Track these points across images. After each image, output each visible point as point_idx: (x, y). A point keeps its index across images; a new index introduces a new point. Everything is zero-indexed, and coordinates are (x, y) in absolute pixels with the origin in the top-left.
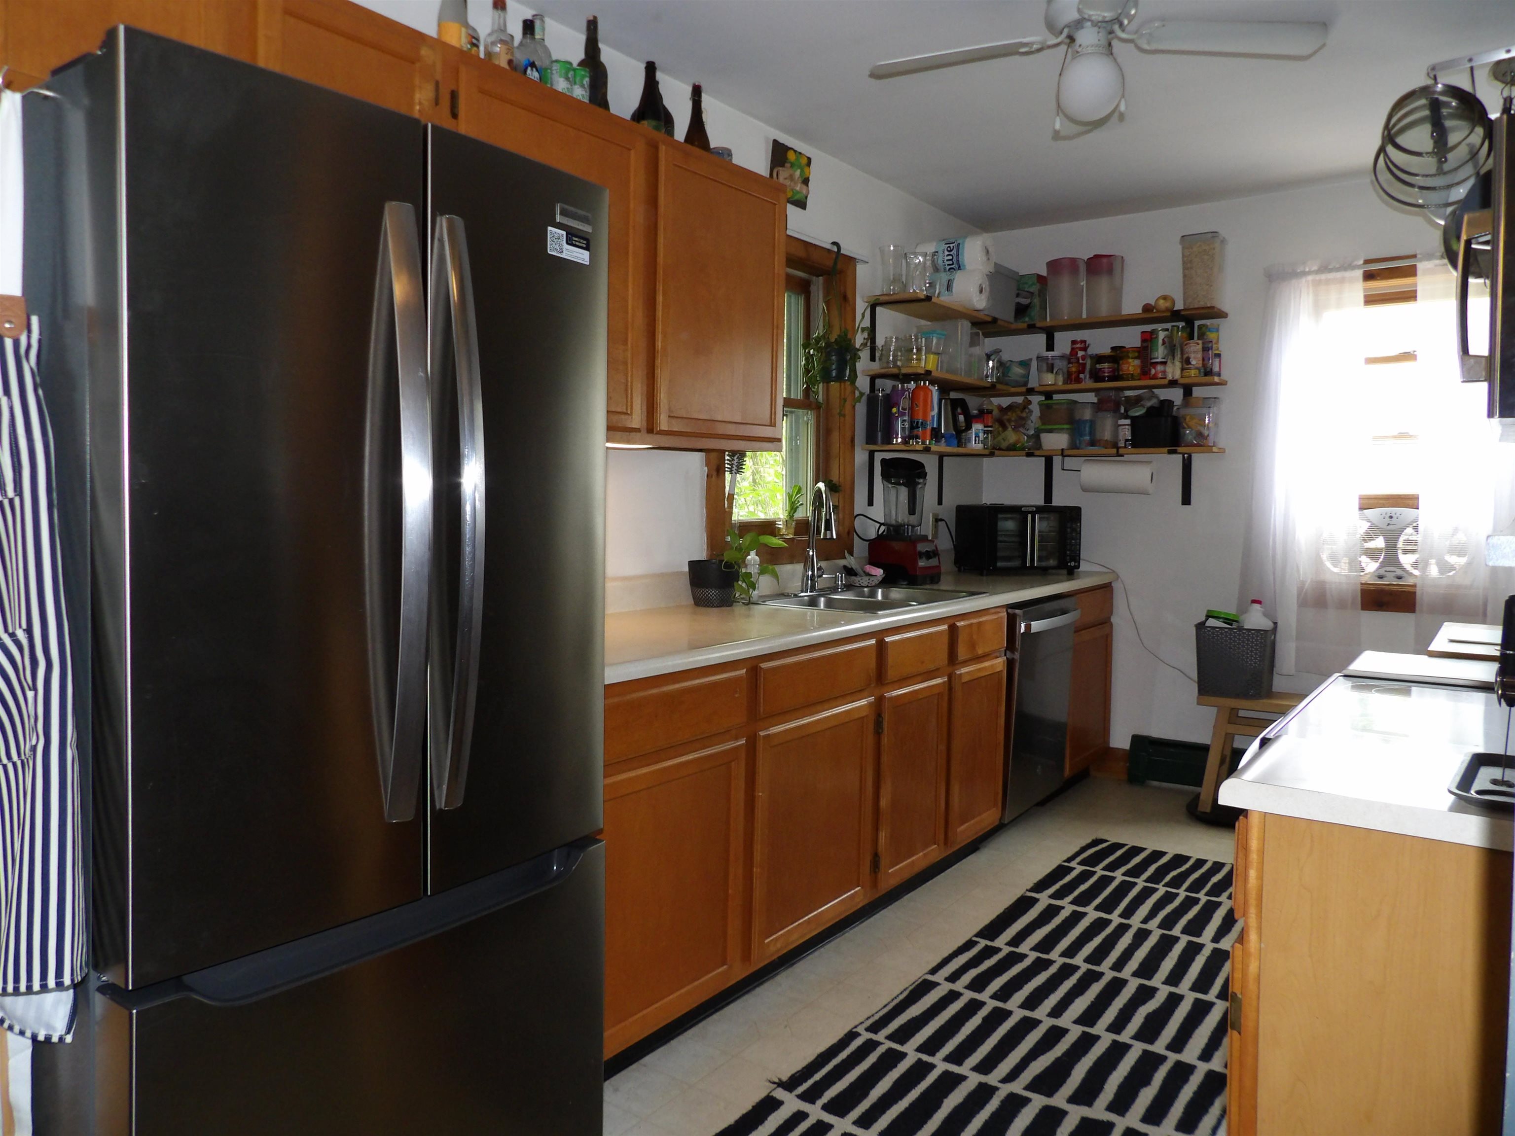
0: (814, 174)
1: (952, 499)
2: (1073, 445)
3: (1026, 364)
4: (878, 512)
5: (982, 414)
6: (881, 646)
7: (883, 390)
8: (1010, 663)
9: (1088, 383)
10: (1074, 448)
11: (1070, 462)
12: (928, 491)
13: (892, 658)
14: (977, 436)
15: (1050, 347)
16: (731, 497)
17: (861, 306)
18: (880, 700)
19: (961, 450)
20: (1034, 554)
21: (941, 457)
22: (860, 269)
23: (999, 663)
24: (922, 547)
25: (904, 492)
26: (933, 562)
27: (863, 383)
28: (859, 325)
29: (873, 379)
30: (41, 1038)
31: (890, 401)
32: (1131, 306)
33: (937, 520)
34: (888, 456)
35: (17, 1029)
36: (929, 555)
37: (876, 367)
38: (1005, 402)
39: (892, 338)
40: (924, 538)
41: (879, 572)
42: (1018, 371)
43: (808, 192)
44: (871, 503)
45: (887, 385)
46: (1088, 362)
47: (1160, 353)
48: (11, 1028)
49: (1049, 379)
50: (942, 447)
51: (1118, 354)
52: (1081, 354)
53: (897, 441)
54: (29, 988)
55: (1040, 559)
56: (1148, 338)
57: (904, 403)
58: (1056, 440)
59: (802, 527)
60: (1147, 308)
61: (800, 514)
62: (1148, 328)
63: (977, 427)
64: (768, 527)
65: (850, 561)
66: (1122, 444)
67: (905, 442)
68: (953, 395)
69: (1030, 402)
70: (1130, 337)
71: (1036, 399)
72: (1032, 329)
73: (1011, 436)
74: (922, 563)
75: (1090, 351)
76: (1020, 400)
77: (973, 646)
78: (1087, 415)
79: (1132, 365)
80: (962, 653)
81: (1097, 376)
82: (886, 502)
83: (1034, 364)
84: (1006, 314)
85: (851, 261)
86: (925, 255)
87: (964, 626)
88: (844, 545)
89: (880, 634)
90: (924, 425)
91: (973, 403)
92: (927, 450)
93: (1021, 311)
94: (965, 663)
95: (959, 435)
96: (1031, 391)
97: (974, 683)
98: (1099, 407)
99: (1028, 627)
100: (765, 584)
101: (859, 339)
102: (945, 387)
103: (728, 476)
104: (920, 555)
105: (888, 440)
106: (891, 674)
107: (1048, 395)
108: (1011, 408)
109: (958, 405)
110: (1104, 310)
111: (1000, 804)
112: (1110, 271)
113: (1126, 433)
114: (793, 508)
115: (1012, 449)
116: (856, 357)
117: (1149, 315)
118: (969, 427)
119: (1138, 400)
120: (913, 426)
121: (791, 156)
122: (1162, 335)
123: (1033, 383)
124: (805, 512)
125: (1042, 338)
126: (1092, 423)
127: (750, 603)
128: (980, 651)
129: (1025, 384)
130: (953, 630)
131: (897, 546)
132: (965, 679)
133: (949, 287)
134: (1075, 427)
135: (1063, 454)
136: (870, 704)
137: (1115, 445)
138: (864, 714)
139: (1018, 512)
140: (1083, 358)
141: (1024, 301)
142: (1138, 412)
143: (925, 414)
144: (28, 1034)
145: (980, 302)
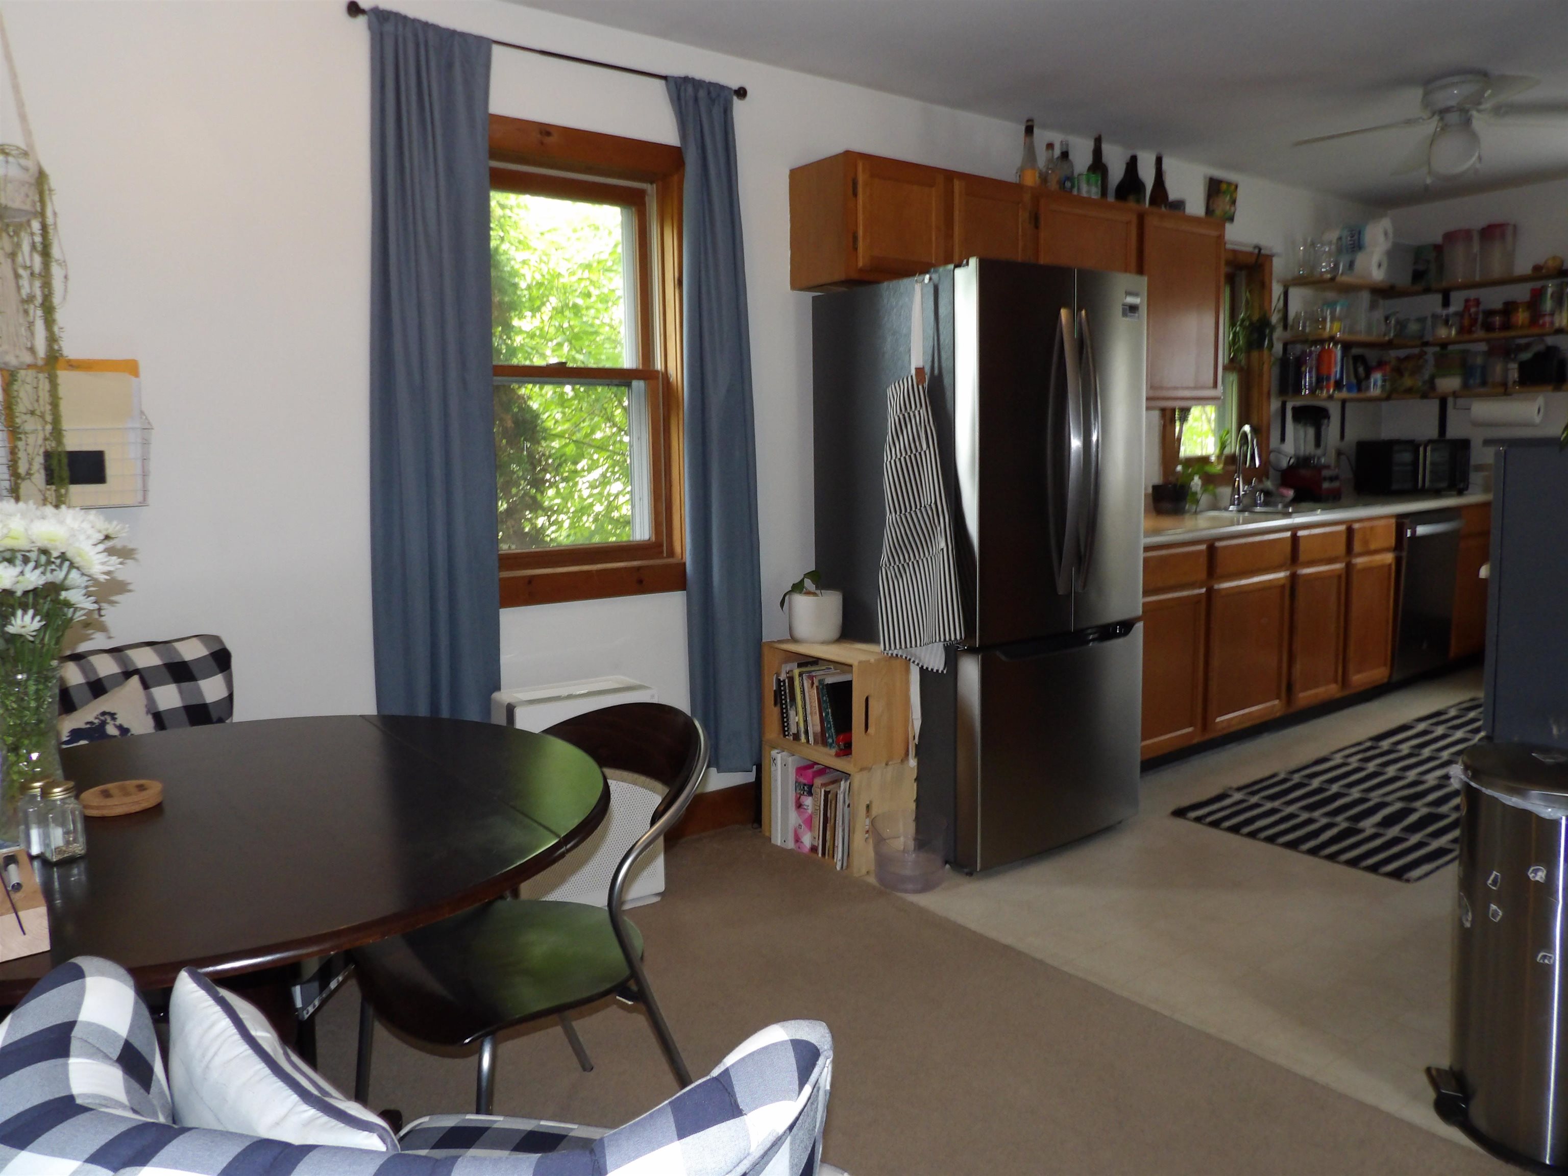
0: (1241, 195)
1: (1353, 435)
2: (1465, 385)
3: (1421, 320)
4: (1289, 447)
5: (1380, 365)
6: (1295, 539)
7: (1293, 354)
8: (1398, 560)
9: (1480, 333)
10: (1467, 390)
11: (1461, 402)
12: (1332, 431)
13: (1302, 546)
14: (1375, 384)
15: (1446, 303)
16: (1179, 439)
17: (1277, 290)
18: (1294, 577)
19: (1361, 395)
20: (1425, 477)
21: (1344, 402)
22: (1276, 261)
23: (1388, 558)
24: (1325, 473)
25: (1311, 432)
26: (1336, 484)
27: (1278, 348)
28: (1276, 306)
29: (1285, 346)
30: (925, 668)
31: (1300, 362)
32: (1523, 267)
33: (1339, 453)
34: (1299, 403)
35: (916, 663)
36: (1332, 479)
37: (1288, 335)
38: (1402, 353)
39: (1301, 313)
40: (1327, 467)
41: (1290, 493)
42: (1413, 327)
43: (1235, 210)
44: (1283, 439)
45: (1299, 348)
46: (1481, 317)
47: (1548, 305)
48: (914, 662)
49: (1443, 333)
50: (1344, 394)
51: (1509, 308)
52: (1473, 310)
53: (1305, 393)
54: (935, 641)
55: (1431, 481)
56: (1538, 295)
57: (1311, 362)
58: (1450, 383)
59: (1231, 460)
60: (1537, 268)
61: (1227, 451)
62: (1538, 284)
63: (1377, 376)
64: (1204, 460)
65: (1269, 484)
66: (1510, 383)
67: (1313, 391)
68: (1355, 351)
69: (1425, 353)
70: (1521, 293)
71: (1431, 350)
72: (1427, 290)
73: (1408, 382)
74: (1326, 485)
75: (1481, 307)
76: (1417, 351)
77: (1366, 542)
78: (1479, 360)
79: (1522, 317)
80: (1357, 547)
81: (1488, 327)
82: (1296, 440)
83: (1429, 322)
84: (1404, 280)
85: (1269, 257)
86: (1330, 243)
87: (1360, 529)
88: (1262, 473)
89: (1294, 529)
90: (1328, 378)
91: (1372, 356)
92: (1331, 397)
93: (1418, 276)
94: (1361, 555)
95: (1360, 384)
96: (1426, 344)
97: (1368, 570)
98: (1490, 353)
99: (1414, 532)
100: (1204, 499)
101: (1275, 319)
102: (1347, 346)
103: (1178, 424)
104: (1325, 479)
105: (1298, 390)
106: (1302, 557)
107: (1444, 345)
108: (1408, 358)
109: (1359, 359)
110: (1497, 270)
111: (1389, 663)
112: (1503, 236)
113: (1514, 375)
114: (1223, 446)
115: (1409, 391)
116: (1273, 329)
117: (1539, 273)
118: (1368, 377)
119: (1527, 346)
120: (1319, 380)
121: (1224, 187)
122: (1550, 291)
123: (1429, 338)
124: (1233, 448)
125: (1438, 298)
126: (1484, 368)
127: (1196, 513)
128: (1373, 547)
129: (1421, 337)
130: (1350, 531)
131: (1303, 472)
132: (1359, 567)
133: (1351, 265)
134: (1466, 370)
135: (1455, 395)
136: (1286, 577)
137: (1505, 385)
138: (1282, 582)
139: (1413, 446)
140: (1477, 313)
141: (1421, 267)
142: (1526, 356)
143: (1329, 368)
144: (920, 666)
145: (1378, 275)
